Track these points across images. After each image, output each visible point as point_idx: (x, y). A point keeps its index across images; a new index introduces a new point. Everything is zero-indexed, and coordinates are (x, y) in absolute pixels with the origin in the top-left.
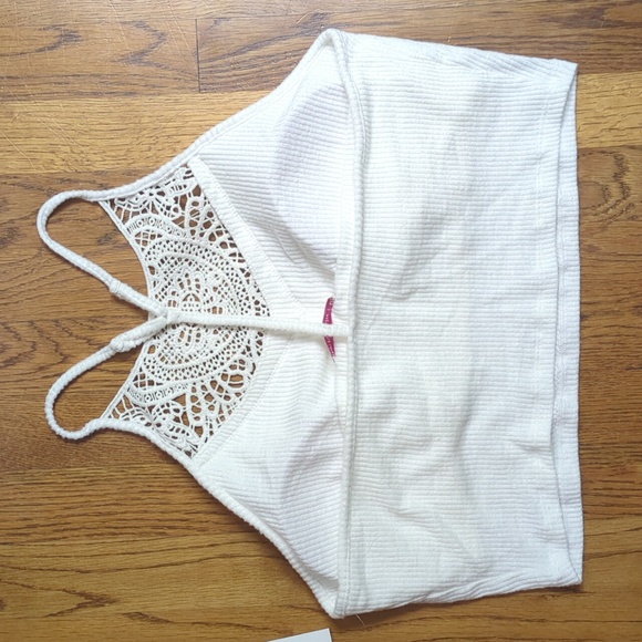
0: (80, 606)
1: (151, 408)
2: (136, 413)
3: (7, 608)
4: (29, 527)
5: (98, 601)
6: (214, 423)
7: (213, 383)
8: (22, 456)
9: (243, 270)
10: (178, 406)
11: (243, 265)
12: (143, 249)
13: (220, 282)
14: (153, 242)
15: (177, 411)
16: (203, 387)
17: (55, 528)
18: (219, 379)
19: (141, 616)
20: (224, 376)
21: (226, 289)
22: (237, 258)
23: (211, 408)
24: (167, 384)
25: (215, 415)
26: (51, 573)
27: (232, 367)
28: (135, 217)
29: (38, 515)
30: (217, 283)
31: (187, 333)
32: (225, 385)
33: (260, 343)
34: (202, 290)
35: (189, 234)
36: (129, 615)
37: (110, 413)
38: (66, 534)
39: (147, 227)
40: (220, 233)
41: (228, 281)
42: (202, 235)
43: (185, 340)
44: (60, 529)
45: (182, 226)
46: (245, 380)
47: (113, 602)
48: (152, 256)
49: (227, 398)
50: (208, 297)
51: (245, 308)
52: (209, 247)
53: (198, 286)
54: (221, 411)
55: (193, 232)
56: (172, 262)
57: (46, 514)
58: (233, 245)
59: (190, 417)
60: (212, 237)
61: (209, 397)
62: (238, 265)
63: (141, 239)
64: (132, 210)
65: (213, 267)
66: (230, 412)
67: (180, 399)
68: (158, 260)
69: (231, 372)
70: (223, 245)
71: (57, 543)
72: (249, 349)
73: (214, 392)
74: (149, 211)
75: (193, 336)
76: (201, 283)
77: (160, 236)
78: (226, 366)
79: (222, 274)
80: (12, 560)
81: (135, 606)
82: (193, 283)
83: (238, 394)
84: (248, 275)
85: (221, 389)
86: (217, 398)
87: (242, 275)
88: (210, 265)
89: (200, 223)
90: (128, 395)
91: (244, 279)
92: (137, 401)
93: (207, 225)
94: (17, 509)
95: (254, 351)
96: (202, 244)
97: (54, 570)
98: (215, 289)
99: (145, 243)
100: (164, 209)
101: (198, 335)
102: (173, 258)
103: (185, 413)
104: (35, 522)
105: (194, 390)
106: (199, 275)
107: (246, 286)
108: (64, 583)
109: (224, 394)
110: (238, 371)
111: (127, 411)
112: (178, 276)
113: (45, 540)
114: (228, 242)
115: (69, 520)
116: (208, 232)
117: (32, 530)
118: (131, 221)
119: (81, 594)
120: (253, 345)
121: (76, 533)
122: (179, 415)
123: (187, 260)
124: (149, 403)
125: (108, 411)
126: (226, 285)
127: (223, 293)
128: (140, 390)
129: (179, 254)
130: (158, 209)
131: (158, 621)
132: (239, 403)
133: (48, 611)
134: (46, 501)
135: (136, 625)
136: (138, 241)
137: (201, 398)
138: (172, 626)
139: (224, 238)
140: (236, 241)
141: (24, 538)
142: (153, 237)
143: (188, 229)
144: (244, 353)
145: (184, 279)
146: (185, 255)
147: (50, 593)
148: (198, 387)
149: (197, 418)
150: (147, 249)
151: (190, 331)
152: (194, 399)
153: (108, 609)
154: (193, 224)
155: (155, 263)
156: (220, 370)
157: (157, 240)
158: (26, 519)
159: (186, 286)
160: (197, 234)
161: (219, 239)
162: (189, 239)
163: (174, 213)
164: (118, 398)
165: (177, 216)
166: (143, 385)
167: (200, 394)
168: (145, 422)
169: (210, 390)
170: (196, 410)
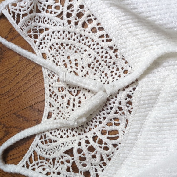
1: (54, 160)
2: (40, 164)
6: (98, 168)
7: (95, 138)
9: (111, 48)
10: (68, 157)
11: (110, 44)
12: (35, 42)
13: (92, 59)
14: (43, 35)
15: (68, 161)
16: (87, 142)
20: (103, 133)
21: (97, 64)
22: (105, 39)
23: (94, 157)
24: (60, 141)
25: (97, 160)
27: (109, 124)
28: (25, 18)
30: (90, 61)
31: (72, 102)
32: (104, 138)
33: (130, 103)
34: (79, 67)
35: (67, 24)
37: (24, 163)
39: (34, 24)
40: (90, 21)
41: (99, 58)
42: (76, 24)
43: (71, 107)
45: (62, 19)
46: (120, 134)
48: (43, 45)
49: (106, 149)
50: (84, 72)
51: (116, 77)
52: (83, 33)
53: (76, 64)
54: (102, 159)
55: (69, 22)
56: (57, 47)
58: (101, 29)
59: (79, 165)
60: (84, 25)
61: (91, 149)
62: (106, 44)
63: (32, 34)
64: (21, 13)
65: (87, 48)
66: (110, 159)
67: (70, 152)
68: (48, 48)
69: (108, 128)
70: (93, 30)
72: (120, 109)
73: (95, 145)
74: (34, 11)
75: (76, 103)
76: (79, 62)
77: (47, 29)
78: (104, 124)
79: (94, 54)
82: (74, 63)
83: (115, 146)
84: (116, 50)
85: (101, 142)
86: (97, 149)
87: (111, 52)
88: (85, 47)
89: (74, 14)
90: (37, 150)
91: (113, 55)
92: (43, 154)
93: (79, 15)
95: (125, 109)
96: (77, 31)
98: (89, 65)
99: (36, 37)
100: (46, 8)
101: (80, 102)
102: (57, 44)
103: (74, 163)
105: (80, 144)
106: (77, 56)
107: (116, 60)
109: (103, 145)
110: (113, 127)
111: (34, 163)
112: (63, 58)
114: (97, 27)
116: (81, 21)
118: (22, 21)
120: (123, 105)
122: (70, 165)
123: (67, 45)
124: (52, 156)
125: (23, 162)
126: (97, 61)
127: (95, 68)
128: (45, 146)
129: (61, 41)
130: (41, 9)
132: (116, 152)
136: (30, 36)
137: (85, 150)
139: (94, 24)
140: (102, 25)
142: (41, 31)
143: (66, 19)
144: (116, 112)
145: (67, 61)
146: (66, 41)
148: (83, 142)
149: (84, 165)
150: (38, 40)
151: (74, 100)
152: (80, 151)
154: (69, 15)
155: (45, 51)
156: (100, 127)
157: (45, 33)
159: (69, 66)
160: (73, 23)
161: (90, 26)
162: (67, 28)
163: (56, 11)
164: (30, 152)
165: (59, 12)
166: (46, 142)
167: (84, 147)
168: (45, 172)
169: (92, 143)
170: (82, 159)
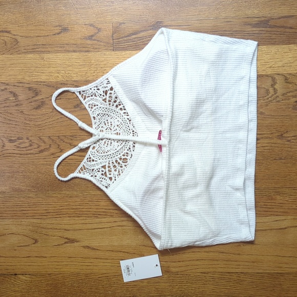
0: (65, 243)
1: (93, 170)
2: (88, 171)
3: (39, 242)
4: (47, 213)
5: (72, 241)
6: (116, 176)
7: (116, 161)
8: (45, 186)
9: (128, 119)
10: (103, 169)
11: (128, 117)
13: (120, 123)
14: (95, 108)
15: (103, 171)
16: (113, 163)
17: (57, 213)
18: (118, 160)
19: (88, 247)
20: (120, 159)
21: (122, 126)
22: (126, 114)
23: (115, 170)
24: (99, 161)
25: (117, 173)
26: (55, 230)
27: (124, 155)
29: (50, 208)
30: (118, 123)
31: (107, 142)
32: (121, 162)
33: (134, 146)
34: (113, 126)
35: (108, 105)
36: (84, 247)
38: (61, 216)
39: (93, 102)
40: (120, 105)
41: (123, 123)
42: (113, 105)
43: (106, 145)
44: (59, 214)
45: (106, 102)
46: (128, 160)
47: (77, 242)
48: (94, 113)
49: (121, 167)
50: (115, 129)
51: (129, 133)
52: (116, 110)
53: (111, 125)
54: (119, 172)
55: (110, 104)
56: (102, 115)
57: (54, 208)
58: (125, 109)
59: (108, 174)
60: (117, 106)
61: (115, 166)
62: (126, 117)
63: (90, 106)
64: (87, 95)
65: (117, 117)
66: (122, 172)
67: (104, 167)
68: (97, 114)
69: (123, 157)
70: (121, 109)
71: (57, 219)
72: (130, 149)
73: (117, 165)
74: (94, 96)
75: (109, 143)
76: (113, 123)
77: (97, 105)
78: (121, 155)
79: (120, 120)
80: (41, 225)
81: (86, 243)
82: (110, 123)
83: (125, 166)
84: (130, 121)
85: (119, 163)
86: (117, 167)
87: (128, 121)
88: (116, 117)
89: (113, 101)
90: (85, 165)
91: (128, 122)
92: (88, 167)
93: (115, 102)
94: (43, 206)
95: (132, 149)
96: (113, 108)
97: (56, 229)
98: (118, 126)
99: (92, 108)
100: (99, 95)
101: (111, 143)
103: (105, 172)
104: (49, 211)
105: (109, 164)
106: (112, 120)
107: (129, 125)
108: (60, 234)
109: (120, 165)
110: (126, 157)
111: (84, 171)
112: (104, 121)
113: (53, 218)
114: (123, 108)
115: (62, 211)
116: (115, 104)
117: (48, 214)
118: (87, 99)
119: (66, 238)
120: (131, 147)
121: (64, 215)
122: (103, 173)
123: (107, 115)
124: (92, 168)
125: (77, 171)
127: (120, 127)
128: (89, 163)
129: (104, 112)
130: (97, 95)
131: (94, 249)
132: (126, 169)
133: (54, 244)
134: (54, 203)
135: (86, 251)
136: (89, 107)
137: (112, 167)
138: (100, 251)
139: (121, 107)
140: (126, 108)
141: (45, 217)
142: (95, 106)
143: (108, 103)
144: (128, 150)
145: (106, 122)
146: (107, 113)
147: (54, 237)
148: (111, 163)
149: (110, 174)
150: (92, 110)
152: (109, 167)
153: (76, 244)
154: (110, 101)
155: (95, 116)
156: (119, 156)
157: (96, 107)
158: (46, 210)
159: (107, 124)
161: (119, 107)
162: (108, 107)
164: (81, 166)
165: (104, 98)
166: (90, 161)
167: (111, 165)
168: (90, 175)
169: (115, 164)
170: (110, 171)
